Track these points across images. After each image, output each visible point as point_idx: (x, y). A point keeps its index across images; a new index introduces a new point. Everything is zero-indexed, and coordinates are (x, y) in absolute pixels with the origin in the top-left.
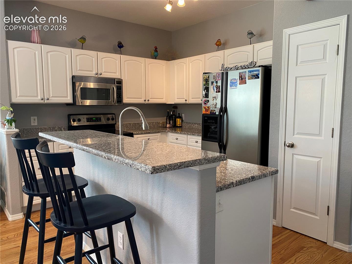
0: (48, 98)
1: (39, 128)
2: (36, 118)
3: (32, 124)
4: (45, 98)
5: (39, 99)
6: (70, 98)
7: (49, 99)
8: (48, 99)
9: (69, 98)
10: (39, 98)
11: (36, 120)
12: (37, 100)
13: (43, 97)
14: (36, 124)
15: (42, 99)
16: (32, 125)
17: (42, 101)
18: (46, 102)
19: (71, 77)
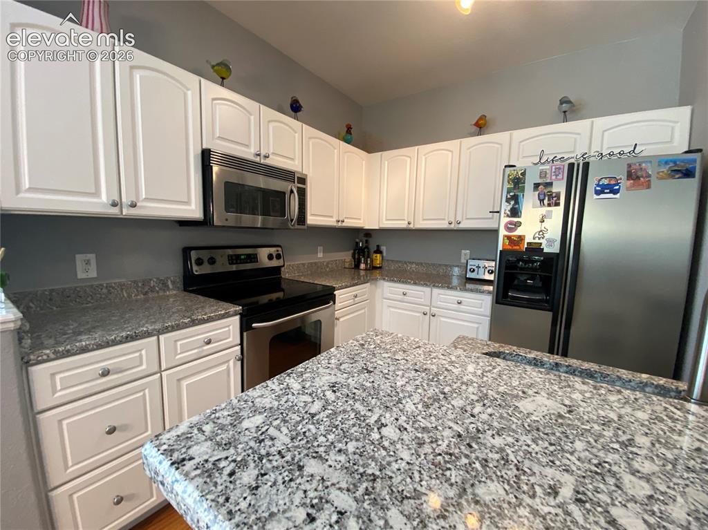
0: (132, 201)
1: (101, 285)
2: (92, 257)
3: (81, 275)
4: (124, 200)
5: (104, 205)
6: (196, 207)
7: (138, 204)
8: (133, 205)
9: (193, 206)
10: (104, 198)
11: (93, 262)
12: (97, 203)
13: (117, 198)
14: (93, 274)
15: (114, 205)
16: (79, 277)
17: (114, 211)
18: (127, 212)
19: (200, 152)
